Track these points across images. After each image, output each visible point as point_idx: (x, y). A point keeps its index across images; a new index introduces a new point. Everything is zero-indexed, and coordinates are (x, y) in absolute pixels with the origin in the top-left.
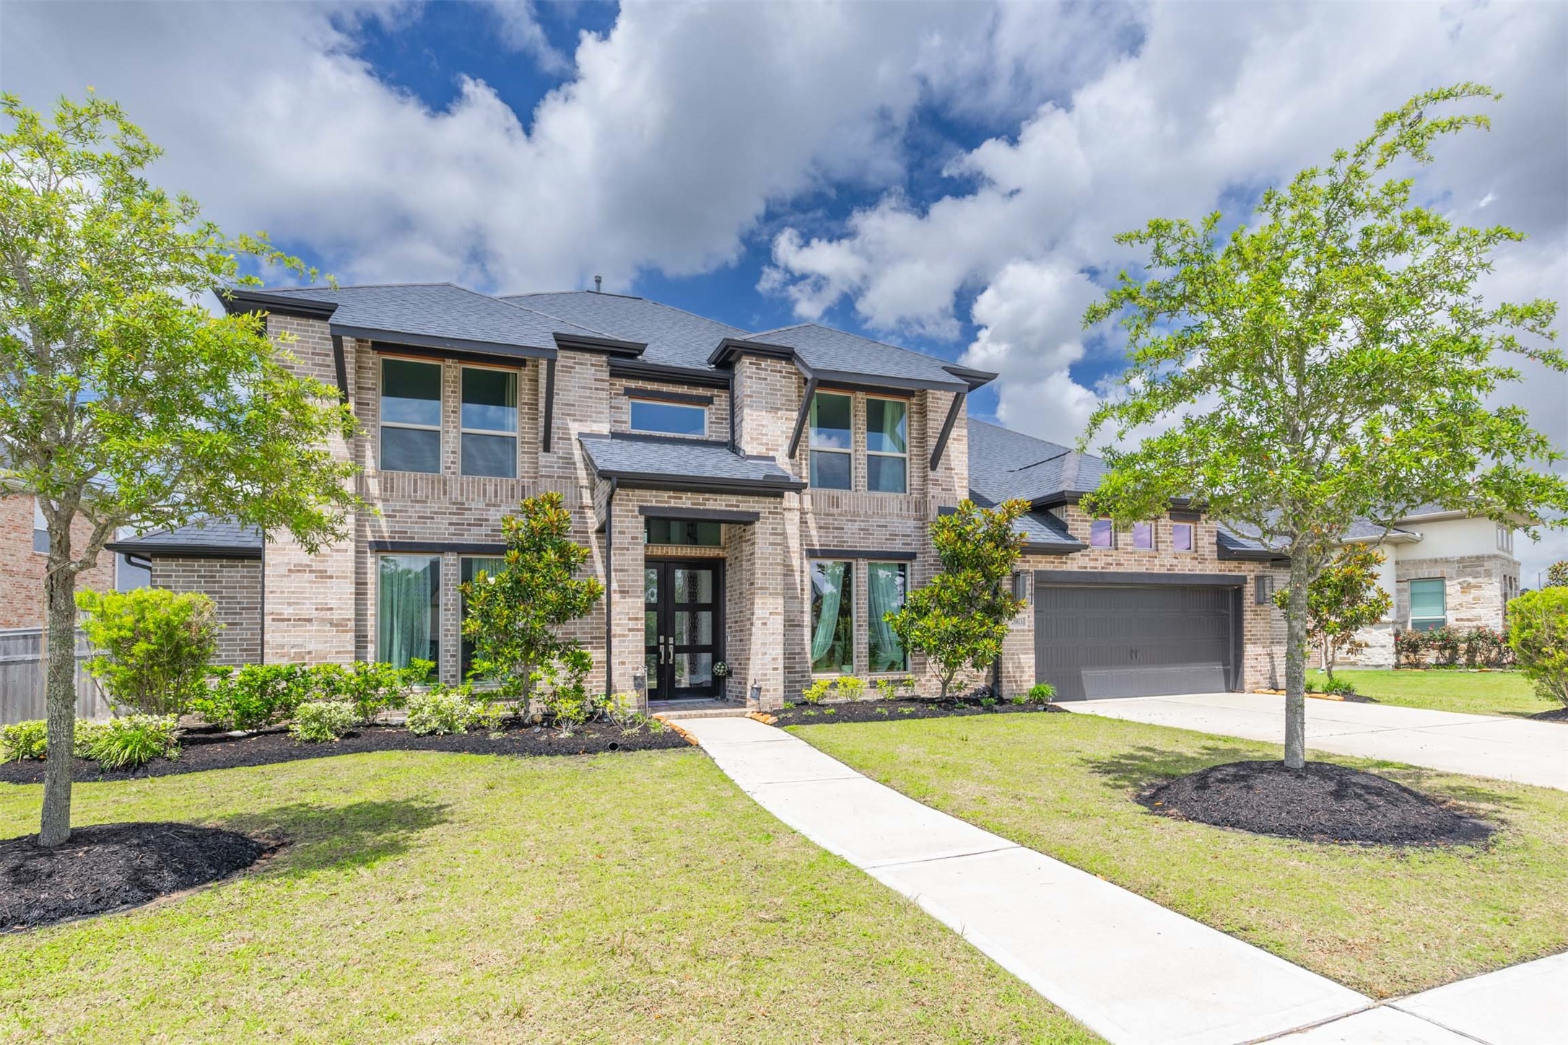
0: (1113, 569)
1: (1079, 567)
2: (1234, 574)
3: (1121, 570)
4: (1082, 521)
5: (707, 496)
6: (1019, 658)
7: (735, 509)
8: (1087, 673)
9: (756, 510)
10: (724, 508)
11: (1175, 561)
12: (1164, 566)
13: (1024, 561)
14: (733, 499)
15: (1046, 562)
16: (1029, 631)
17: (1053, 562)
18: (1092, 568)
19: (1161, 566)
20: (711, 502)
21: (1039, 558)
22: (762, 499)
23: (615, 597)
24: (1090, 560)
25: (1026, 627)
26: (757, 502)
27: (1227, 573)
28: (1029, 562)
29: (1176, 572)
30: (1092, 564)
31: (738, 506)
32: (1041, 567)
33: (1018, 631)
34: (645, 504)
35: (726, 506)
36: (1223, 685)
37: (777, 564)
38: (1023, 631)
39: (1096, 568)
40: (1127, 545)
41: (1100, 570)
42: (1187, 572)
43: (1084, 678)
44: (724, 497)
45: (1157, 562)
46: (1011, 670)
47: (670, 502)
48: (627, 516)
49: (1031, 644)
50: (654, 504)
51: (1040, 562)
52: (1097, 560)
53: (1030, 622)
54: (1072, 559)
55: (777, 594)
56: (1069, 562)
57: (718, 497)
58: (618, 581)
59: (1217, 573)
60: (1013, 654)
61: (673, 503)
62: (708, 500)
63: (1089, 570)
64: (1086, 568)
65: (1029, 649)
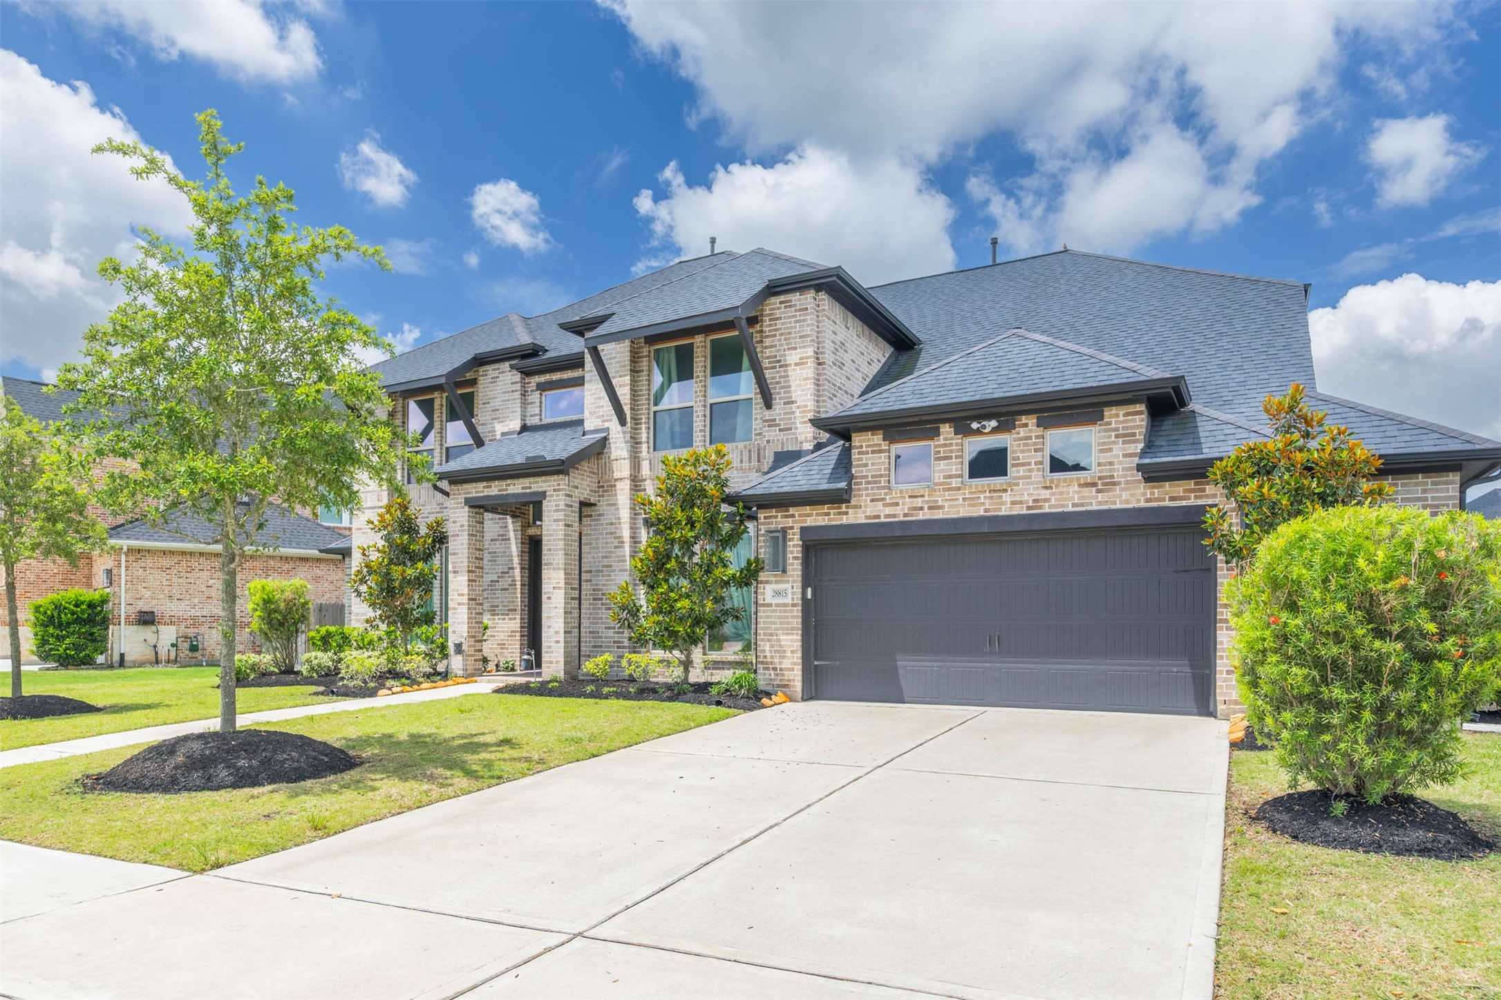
0: (921, 516)
1: (868, 517)
2: (1184, 503)
3: (938, 515)
4: (873, 452)
5: (509, 481)
6: (779, 640)
7: (528, 491)
8: (905, 664)
9: (544, 489)
10: (520, 491)
11: (1045, 494)
12: (1021, 502)
13: (786, 517)
14: (526, 482)
15: (817, 515)
16: (793, 605)
17: (829, 514)
18: (887, 516)
19: (1013, 503)
20: (512, 487)
21: (807, 509)
22: (548, 478)
23: (451, 576)
24: (884, 505)
25: (789, 601)
26: (544, 482)
27: (1167, 503)
28: (793, 516)
29: (1047, 510)
30: (888, 511)
31: (530, 488)
32: (810, 522)
33: (777, 605)
34: (468, 496)
35: (522, 488)
36: (1191, 703)
37: (559, 540)
38: (785, 605)
39: (894, 516)
40: (950, 477)
41: (901, 518)
42: (1070, 509)
43: (901, 672)
44: (521, 481)
45: (1007, 497)
46: (768, 654)
47: (483, 492)
48: (457, 508)
49: (797, 622)
50: (474, 495)
51: (809, 515)
52: (897, 504)
53: (793, 593)
54: (855, 507)
55: (559, 569)
56: (850, 511)
57: (516, 481)
58: (453, 563)
59: (1143, 504)
60: (771, 635)
61: (487, 492)
62: (509, 485)
63: (883, 520)
64: (878, 517)
65: (793, 629)
